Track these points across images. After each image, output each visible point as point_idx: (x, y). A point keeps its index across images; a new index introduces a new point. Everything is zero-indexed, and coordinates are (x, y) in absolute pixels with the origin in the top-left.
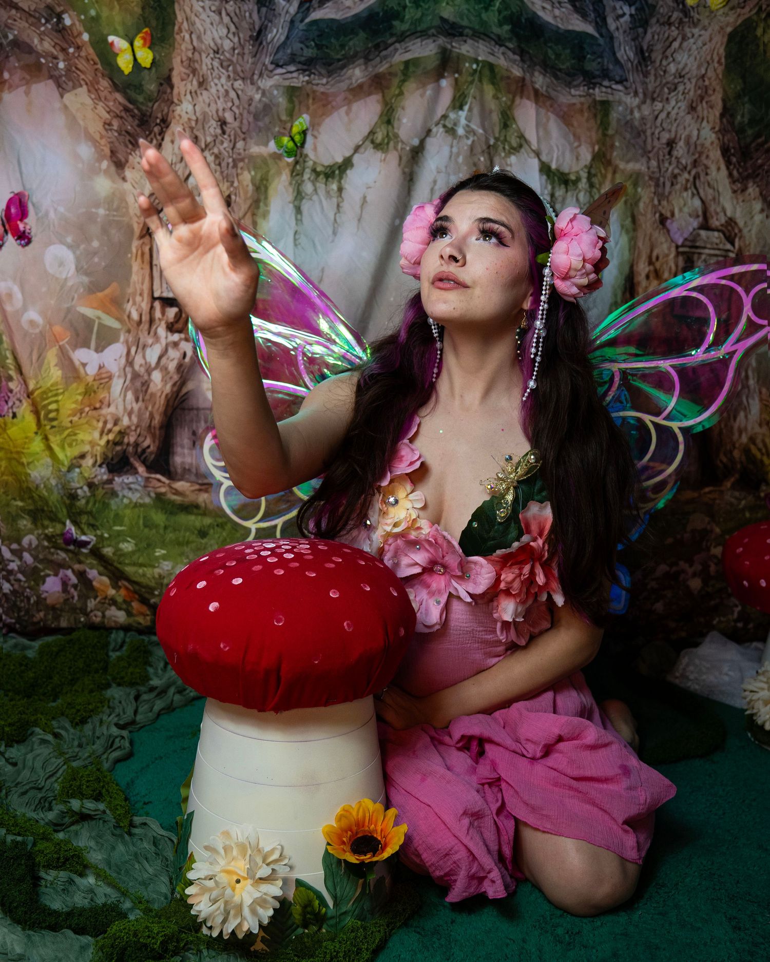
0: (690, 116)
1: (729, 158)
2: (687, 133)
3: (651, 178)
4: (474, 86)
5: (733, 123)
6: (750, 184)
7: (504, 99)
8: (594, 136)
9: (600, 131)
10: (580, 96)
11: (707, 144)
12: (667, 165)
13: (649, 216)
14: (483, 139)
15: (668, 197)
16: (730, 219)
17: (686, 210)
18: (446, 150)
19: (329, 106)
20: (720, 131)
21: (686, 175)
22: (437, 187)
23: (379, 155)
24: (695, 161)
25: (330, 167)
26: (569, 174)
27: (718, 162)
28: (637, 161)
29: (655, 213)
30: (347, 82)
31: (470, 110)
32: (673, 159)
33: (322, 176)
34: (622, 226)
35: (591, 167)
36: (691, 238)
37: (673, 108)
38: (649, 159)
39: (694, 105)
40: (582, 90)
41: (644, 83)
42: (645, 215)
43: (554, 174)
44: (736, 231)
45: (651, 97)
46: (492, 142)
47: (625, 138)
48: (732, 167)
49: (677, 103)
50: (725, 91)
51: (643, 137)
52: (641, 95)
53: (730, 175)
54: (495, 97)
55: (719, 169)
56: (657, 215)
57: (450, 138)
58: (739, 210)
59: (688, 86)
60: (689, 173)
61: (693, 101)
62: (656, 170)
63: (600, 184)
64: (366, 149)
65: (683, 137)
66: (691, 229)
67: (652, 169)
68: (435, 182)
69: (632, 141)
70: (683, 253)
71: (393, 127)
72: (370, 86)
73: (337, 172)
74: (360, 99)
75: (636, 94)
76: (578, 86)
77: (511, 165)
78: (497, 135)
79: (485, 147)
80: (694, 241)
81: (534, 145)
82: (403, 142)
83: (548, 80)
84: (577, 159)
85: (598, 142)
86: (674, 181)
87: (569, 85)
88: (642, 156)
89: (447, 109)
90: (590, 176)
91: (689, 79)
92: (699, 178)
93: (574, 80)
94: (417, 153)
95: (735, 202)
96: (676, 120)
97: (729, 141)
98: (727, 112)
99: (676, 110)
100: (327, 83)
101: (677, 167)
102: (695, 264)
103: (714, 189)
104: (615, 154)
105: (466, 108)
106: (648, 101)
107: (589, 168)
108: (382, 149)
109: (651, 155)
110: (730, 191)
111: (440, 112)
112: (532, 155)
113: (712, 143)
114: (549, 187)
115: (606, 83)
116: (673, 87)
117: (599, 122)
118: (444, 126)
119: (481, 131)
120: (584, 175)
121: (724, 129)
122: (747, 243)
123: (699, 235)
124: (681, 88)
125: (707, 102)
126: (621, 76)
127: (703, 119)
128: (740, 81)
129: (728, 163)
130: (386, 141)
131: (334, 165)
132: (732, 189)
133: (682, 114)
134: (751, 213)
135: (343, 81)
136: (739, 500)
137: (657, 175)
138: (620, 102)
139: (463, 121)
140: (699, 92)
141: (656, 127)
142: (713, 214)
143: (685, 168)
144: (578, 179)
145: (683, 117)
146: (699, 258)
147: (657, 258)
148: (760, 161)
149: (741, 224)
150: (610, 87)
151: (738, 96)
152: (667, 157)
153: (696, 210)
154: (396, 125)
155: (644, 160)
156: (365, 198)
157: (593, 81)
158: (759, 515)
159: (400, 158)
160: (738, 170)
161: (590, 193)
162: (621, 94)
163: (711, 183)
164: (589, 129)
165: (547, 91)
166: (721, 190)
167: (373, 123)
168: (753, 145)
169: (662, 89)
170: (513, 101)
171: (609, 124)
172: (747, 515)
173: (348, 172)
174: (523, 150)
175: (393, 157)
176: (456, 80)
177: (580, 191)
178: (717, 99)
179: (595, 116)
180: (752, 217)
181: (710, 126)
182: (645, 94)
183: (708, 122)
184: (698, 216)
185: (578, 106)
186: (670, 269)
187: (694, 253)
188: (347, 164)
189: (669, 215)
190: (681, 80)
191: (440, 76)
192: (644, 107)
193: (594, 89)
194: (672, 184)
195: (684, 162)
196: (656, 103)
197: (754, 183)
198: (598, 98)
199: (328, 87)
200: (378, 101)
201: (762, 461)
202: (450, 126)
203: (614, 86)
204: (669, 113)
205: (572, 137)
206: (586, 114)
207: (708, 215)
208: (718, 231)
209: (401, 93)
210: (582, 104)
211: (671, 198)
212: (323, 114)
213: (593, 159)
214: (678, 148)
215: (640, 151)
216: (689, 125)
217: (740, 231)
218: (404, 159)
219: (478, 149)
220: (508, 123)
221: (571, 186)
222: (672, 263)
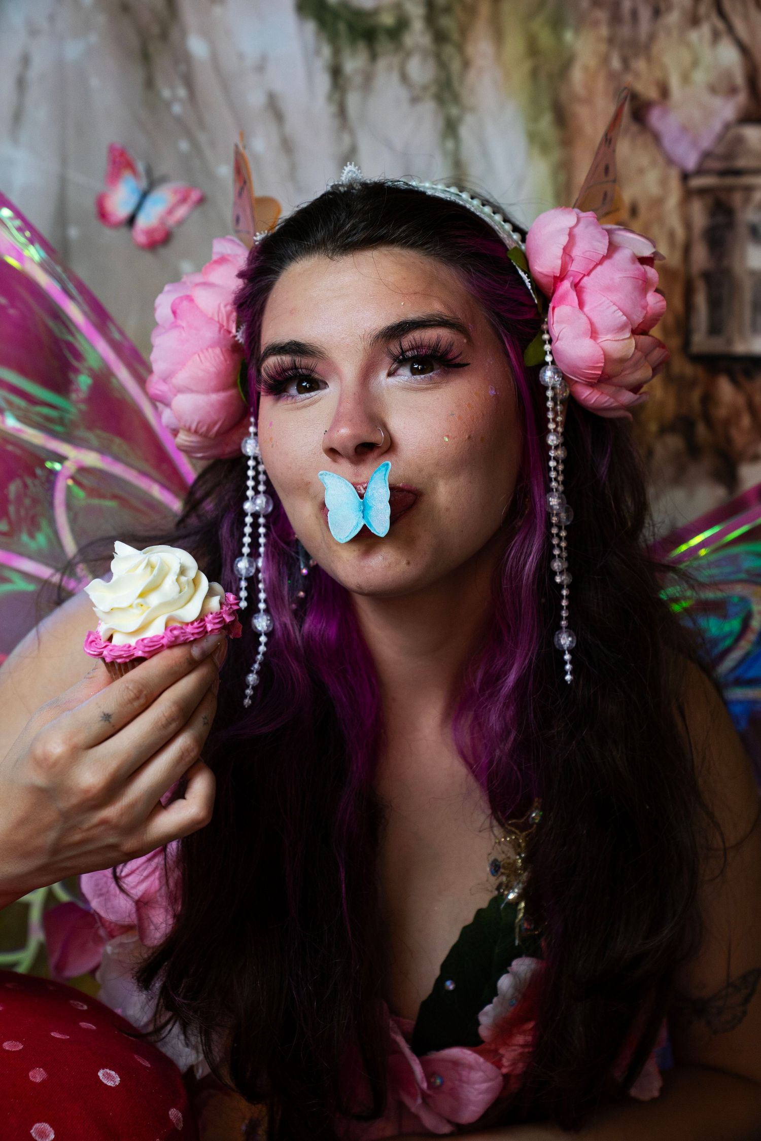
13: (602, 101)
15: (648, 47)
22: (34, 73)
26: (376, 12)
29: (617, 93)
34: (533, 137)
36: (721, 150)
42: (588, 101)
43: (337, 16)
56: (623, 98)
63: (464, 31)
66: (719, 127)
68: (25, 60)
70: (702, 192)
80: (729, 155)
86: (662, 4)
102: (740, 217)
114: (327, 51)
120: (416, 11)
123: (739, 140)
144: (402, 24)
146: (747, 200)
153: (728, 75)
161: (438, 56)
177: (409, 54)
184: (733, 91)
186: (672, 235)
187: (730, 189)
189: (653, 94)
194: (657, 13)
211: (655, 49)
221: (384, 44)
222: (674, 221)
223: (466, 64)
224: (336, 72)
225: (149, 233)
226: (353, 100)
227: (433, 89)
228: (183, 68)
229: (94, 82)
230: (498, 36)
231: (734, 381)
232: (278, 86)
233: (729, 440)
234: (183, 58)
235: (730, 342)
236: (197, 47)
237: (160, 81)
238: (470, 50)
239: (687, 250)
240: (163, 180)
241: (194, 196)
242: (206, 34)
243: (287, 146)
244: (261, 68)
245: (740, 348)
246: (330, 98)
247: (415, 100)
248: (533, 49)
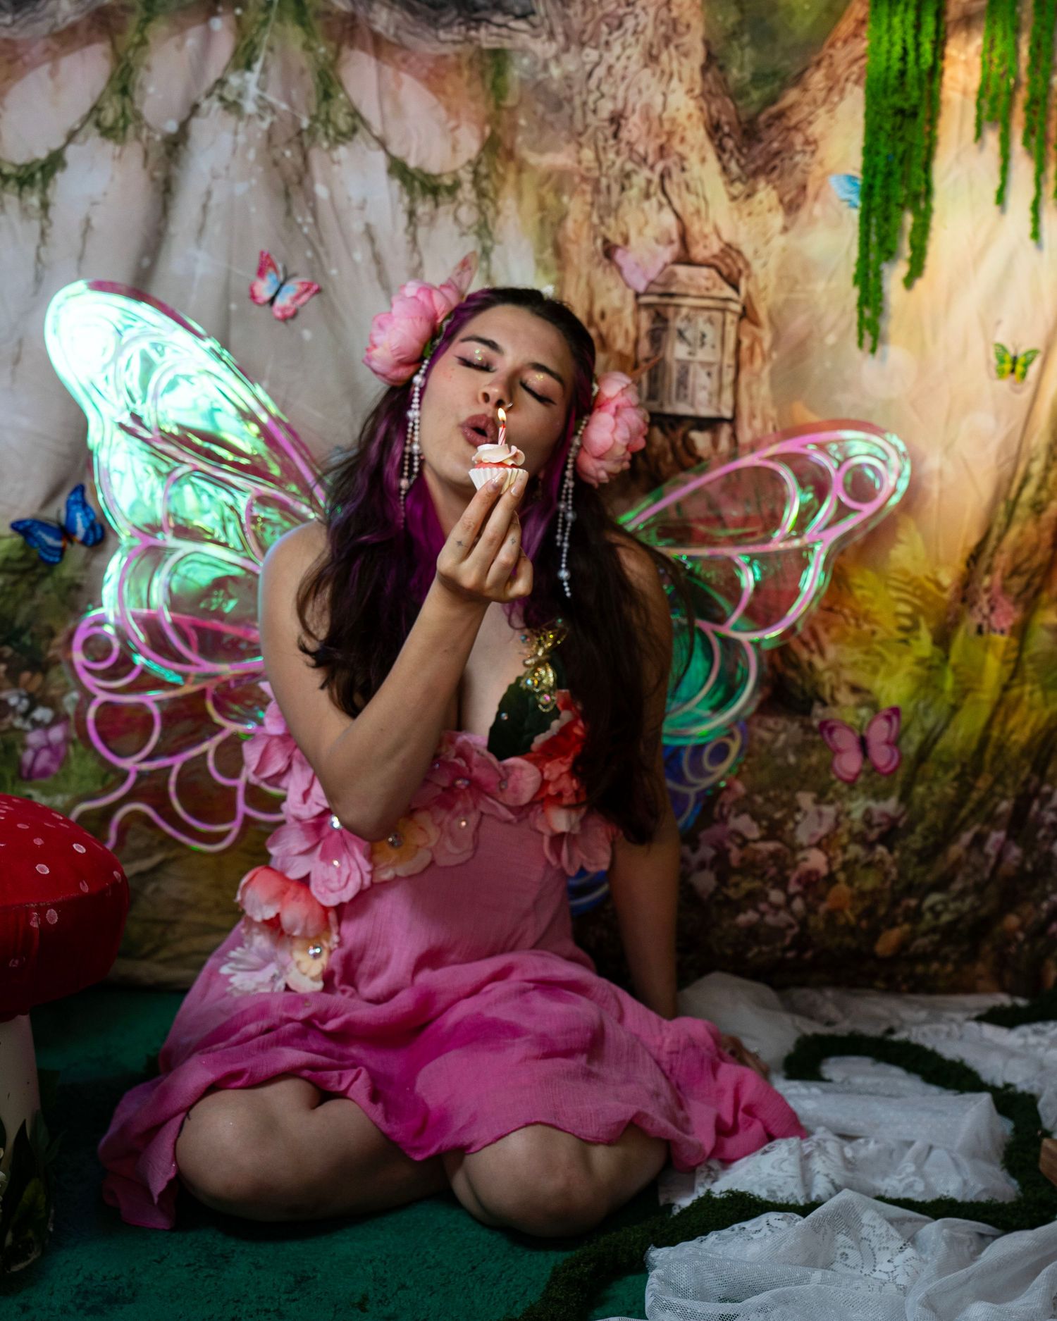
0: (648, 72)
1: (720, 140)
2: (645, 97)
3: (584, 179)
4: (269, 29)
5: (725, 80)
6: (761, 184)
7: (322, 50)
8: (483, 107)
9: (492, 102)
10: (454, 42)
11: (682, 118)
12: (611, 156)
13: (586, 244)
14: (289, 119)
15: (616, 210)
16: (729, 245)
17: (650, 232)
18: (226, 139)
19: (19, 63)
20: (702, 95)
21: (645, 173)
22: (213, 203)
23: (110, 147)
24: (662, 148)
25: (27, 167)
26: (440, 175)
27: (702, 147)
28: (558, 150)
29: (595, 238)
30: (49, 21)
31: (264, 70)
32: (623, 145)
33: (12, 183)
35: (479, 162)
36: (661, 280)
37: (618, 58)
38: (580, 145)
39: (655, 52)
40: (457, 32)
41: (565, 17)
42: (577, 242)
43: (413, 177)
44: (741, 265)
45: (576, 40)
46: (305, 123)
47: (535, 113)
48: (726, 157)
49: (624, 48)
50: (708, 26)
51: (567, 109)
52: (561, 39)
53: (725, 170)
54: (307, 47)
55: (703, 160)
56: (599, 242)
57: (231, 120)
58: (743, 229)
59: (643, 19)
60: (652, 168)
61: (651, 46)
62: (594, 165)
63: (497, 191)
64: (87, 137)
65: (638, 107)
66: (660, 265)
67: (585, 164)
68: (208, 194)
69: (550, 117)
70: (648, 306)
71: (132, 100)
72: (89, 28)
73: (38, 176)
74: (72, 51)
75: (552, 35)
76: (448, 26)
77: (339, 163)
78: (314, 111)
79: (292, 133)
80: (665, 285)
81: (377, 130)
82: (150, 128)
83: (397, 16)
84: (454, 149)
85: (488, 120)
86: (627, 183)
87: (434, 23)
88: (568, 142)
89: (225, 69)
90: (477, 177)
91: (644, 8)
92: (670, 175)
93: (442, 15)
94: (176, 144)
95: (736, 215)
96: (623, 78)
97: (719, 112)
98: (713, 61)
99: (623, 61)
100: (14, 22)
101: (630, 158)
102: (671, 324)
103: (697, 195)
104: (519, 139)
105: (257, 66)
106: (573, 48)
107: (475, 165)
108: (115, 138)
109: (583, 140)
110: (725, 198)
111: (213, 74)
112: (374, 145)
113: (690, 116)
114: (406, 199)
115: (499, 18)
116: (616, 22)
117: (488, 85)
118: (222, 99)
119: (284, 106)
120: (466, 177)
121: (710, 92)
122: (761, 285)
123: (673, 274)
124: (630, 23)
125: (677, 47)
126: (523, 7)
127: (671, 76)
128: (733, 8)
129: (720, 149)
130: (121, 123)
131: (33, 163)
132: (729, 193)
133: (633, 67)
134: (764, 234)
135: (40, 20)
136: (777, 733)
137: (596, 173)
138: (524, 51)
139: (253, 90)
140: (662, 29)
141: (589, 92)
142: (697, 236)
143: (645, 160)
144: (457, 185)
145: (636, 73)
146: (677, 314)
147: (603, 316)
148: (775, 145)
149: (748, 251)
150: (505, 26)
151: (734, 35)
152: (612, 142)
153: (668, 232)
154: (137, 97)
155: (572, 147)
156: (88, 221)
157: (477, 15)
158: (814, 759)
159: (146, 154)
160: (738, 161)
161: (479, 207)
162: (525, 36)
163: (692, 184)
164: (473, 98)
165: (396, 35)
166: (709, 196)
167: (97, 92)
168: (763, 118)
169: (597, 25)
170: (338, 54)
171: (506, 89)
172: (792, 759)
173: (58, 175)
174: (358, 137)
175: (133, 152)
176: (238, 20)
177: (460, 204)
178: (694, 40)
179: (482, 75)
180: (767, 242)
181: (685, 87)
182: (567, 37)
183: (681, 80)
184: (671, 242)
185: (452, 59)
186: (627, 332)
187: (667, 305)
188: (54, 163)
189: (618, 240)
190: (629, 10)
191: (212, 13)
192: (565, 58)
193: (477, 29)
194: (623, 189)
195: (641, 149)
196: (588, 50)
197: (768, 182)
198: (485, 45)
199: (15, 29)
200: (105, 55)
201: (811, 665)
202: (230, 97)
203: (513, 24)
204: (610, 68)
205: (442, 113)
206: (466, 73)
207: (689, 239)
208: (709, 266)
209: (143, 42)
210: (458, 55)
211: (621, 212)
212: (7, 78)
213: (483, 149)
214: (630, 126)
215: (564, 134)
216: (648, 87)
217: (747, 265)
218: (153, 156)
219: (280, 138)
220: (332, 91)
221: (444, 197)
222: (629, 323)
223: (498, 213)
224: (411, 214)
225: (283, 309)
226: (422, 232)
227: (476, 228)
228: (311, 204)
229: (253, 210)
230: (520, 196)
231: (663, 431)
232: (373, 220)
233: (658, 468)
234: (311, 198)
235: (662, 405)
236: (321, 190)
237: (295, 211)
238: (500, 203)
239: (637, 342)
240: (295, 275)
241: (315, 287)
242: (328, 184)
243: (377, 259)
244: (362, 208)
245: (668, 409)
246: (406, 231)
247: (463, 234)
248: (542, 207)
